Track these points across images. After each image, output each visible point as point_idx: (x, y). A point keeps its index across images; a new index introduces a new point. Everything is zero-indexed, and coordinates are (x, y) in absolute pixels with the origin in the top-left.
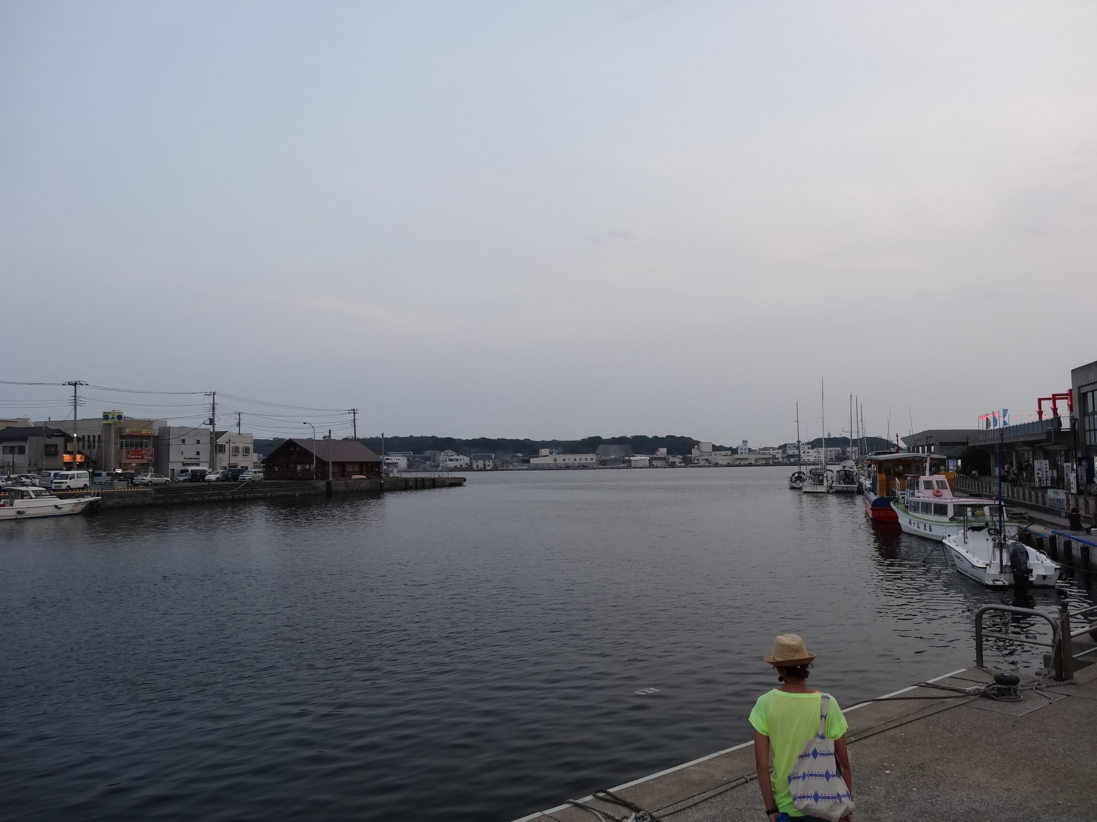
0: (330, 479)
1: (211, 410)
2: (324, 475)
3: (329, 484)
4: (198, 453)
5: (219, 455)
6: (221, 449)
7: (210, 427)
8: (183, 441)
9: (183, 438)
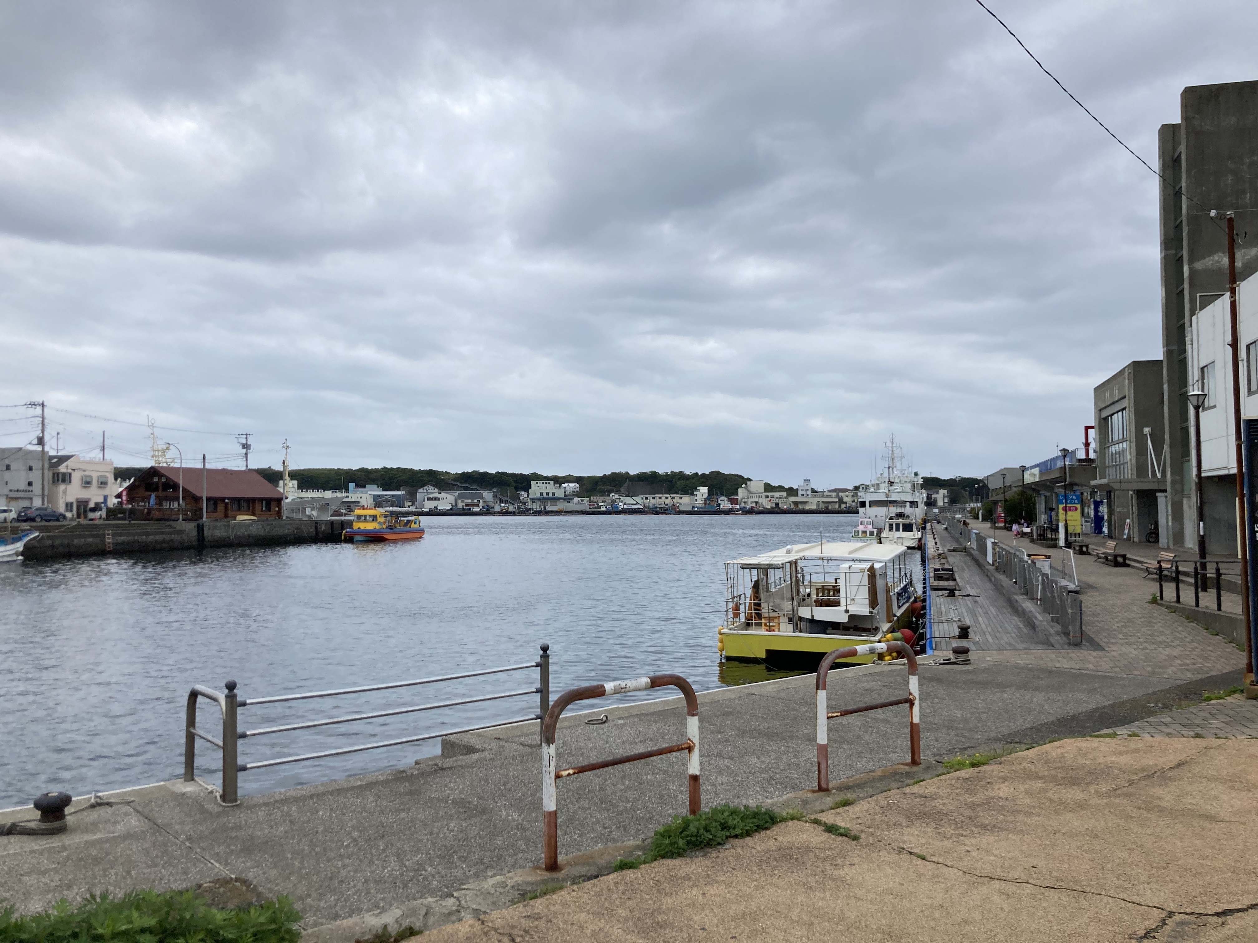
0: (205, 519)
1: (41, 425)
2: (197, 514)
3: (200, 529)
4: (30, 484)
5: (62, 487)
6: (66, 478)
7: (39, 448)
8: (8, 468)
9: (7, 462)
